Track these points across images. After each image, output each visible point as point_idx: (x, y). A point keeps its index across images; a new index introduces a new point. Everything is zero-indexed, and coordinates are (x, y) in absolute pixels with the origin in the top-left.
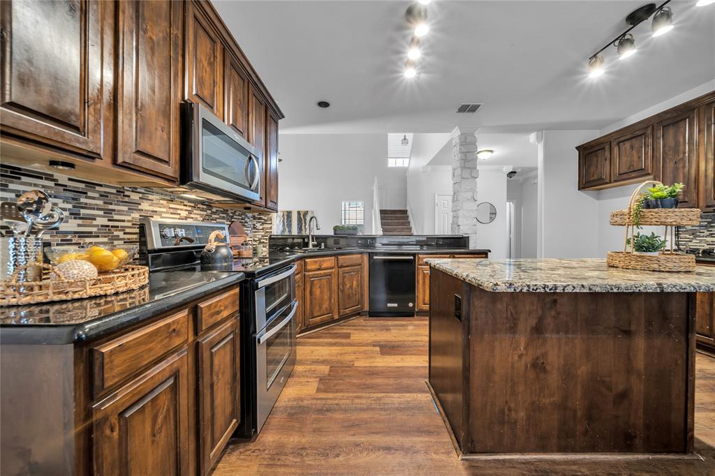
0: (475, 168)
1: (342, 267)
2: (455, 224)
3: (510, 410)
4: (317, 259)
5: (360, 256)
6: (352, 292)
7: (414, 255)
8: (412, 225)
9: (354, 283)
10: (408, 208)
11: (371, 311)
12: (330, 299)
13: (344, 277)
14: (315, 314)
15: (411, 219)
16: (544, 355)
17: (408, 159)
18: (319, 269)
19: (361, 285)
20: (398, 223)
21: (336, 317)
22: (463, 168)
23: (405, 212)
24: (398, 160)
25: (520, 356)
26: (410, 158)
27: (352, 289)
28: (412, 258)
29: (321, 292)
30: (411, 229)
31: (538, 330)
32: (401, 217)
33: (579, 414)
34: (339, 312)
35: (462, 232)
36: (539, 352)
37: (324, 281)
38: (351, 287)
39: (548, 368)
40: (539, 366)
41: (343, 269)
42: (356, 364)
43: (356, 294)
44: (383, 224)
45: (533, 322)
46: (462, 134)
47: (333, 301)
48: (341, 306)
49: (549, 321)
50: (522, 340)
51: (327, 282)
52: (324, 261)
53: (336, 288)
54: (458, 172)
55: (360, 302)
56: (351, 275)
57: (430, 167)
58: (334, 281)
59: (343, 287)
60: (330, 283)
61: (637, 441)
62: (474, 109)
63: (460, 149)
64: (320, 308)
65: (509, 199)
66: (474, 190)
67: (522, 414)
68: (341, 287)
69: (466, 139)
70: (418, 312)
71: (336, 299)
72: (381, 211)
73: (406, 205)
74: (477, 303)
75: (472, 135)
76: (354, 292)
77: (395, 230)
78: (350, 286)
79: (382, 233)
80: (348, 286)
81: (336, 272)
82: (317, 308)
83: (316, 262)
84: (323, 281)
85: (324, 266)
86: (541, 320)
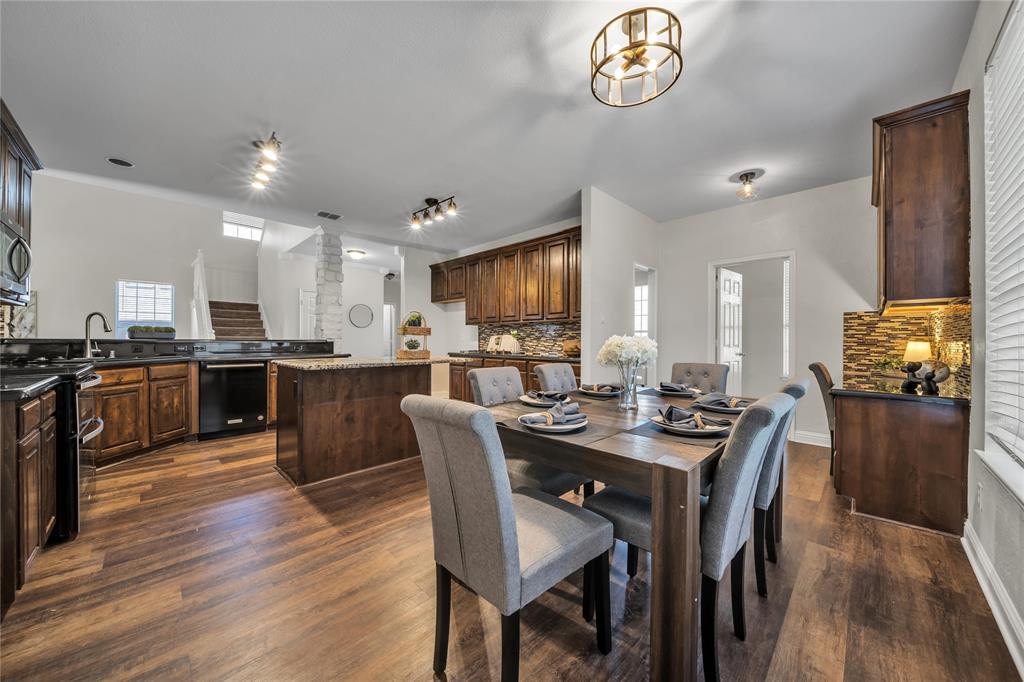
0: (340, 272)
1: (156, 379)
2: (319, 329)
3: (331, 449)
4: (113, 371)
5: (184, 365)
6: (173, 412)
7: (265, 362)
8: (266, 326)
9: (176, 400)
10: (259, 302)
11: (202, 432)
12: (136, 422)
13: (158, 394)
14: (111, 443)
15: (264, 317)
16: (353, 412)
17: (260, 232)
18: (117, 384)
19: (187, 403)
20: (244, 322)
21: (146, 444)
22: (327, 270)
23: (255, 307)
24: (241, 228)
25: (338, 415)
26: (263, 229)
27: (172, 408)
28: (262, 365)
29: (122, 413)
30: (264, 331)
31: (349, 397)
32: (248, 314)
33: (374, 444)
34: (151, 438)
35: (326, 336)
36: (349, 411)
37: (126, 399)
38: (171, 405)
39: (355, 419)
40: (350, 419)
41: (157, 383)
42: (189, 476)
43: (178, 414)
44: (215, 324)
45: (346, 393)
46: (326, 234)
47: (140, 424)
48: (154, 430)
49: (356, 391)
50: (339, 404)
51: (131, 400)
52: (125, 373)
53: (146, 407)
54: (321, 273)
55: (186, 423)
56: (172, 391)
57: (291, 255)
58: (143, 399)
59: (158, 405)
60: (136, 400)
61: (405, 452)
62: (335, 217)
63: (324, 250)
64: (120, 433)
65: (386, 301)
66: (339, 295)
67: (339, 451)
68: (154, 406)
69: (330, 240)
70: (270, 425)
71: (146, 422)
72: (210, 303)
73: (256, 297)
74: (308, 384)
75: (337, 238)
76: (175, 412)
77: (236, 333)
78: (169, 404)
79: (213, 337)
80: (166, 404)
81: (146, 387)
82: (115, 434)
83: (113, 374)
84: (124, 399)
85: (127, 378)
86: (351, 391)
